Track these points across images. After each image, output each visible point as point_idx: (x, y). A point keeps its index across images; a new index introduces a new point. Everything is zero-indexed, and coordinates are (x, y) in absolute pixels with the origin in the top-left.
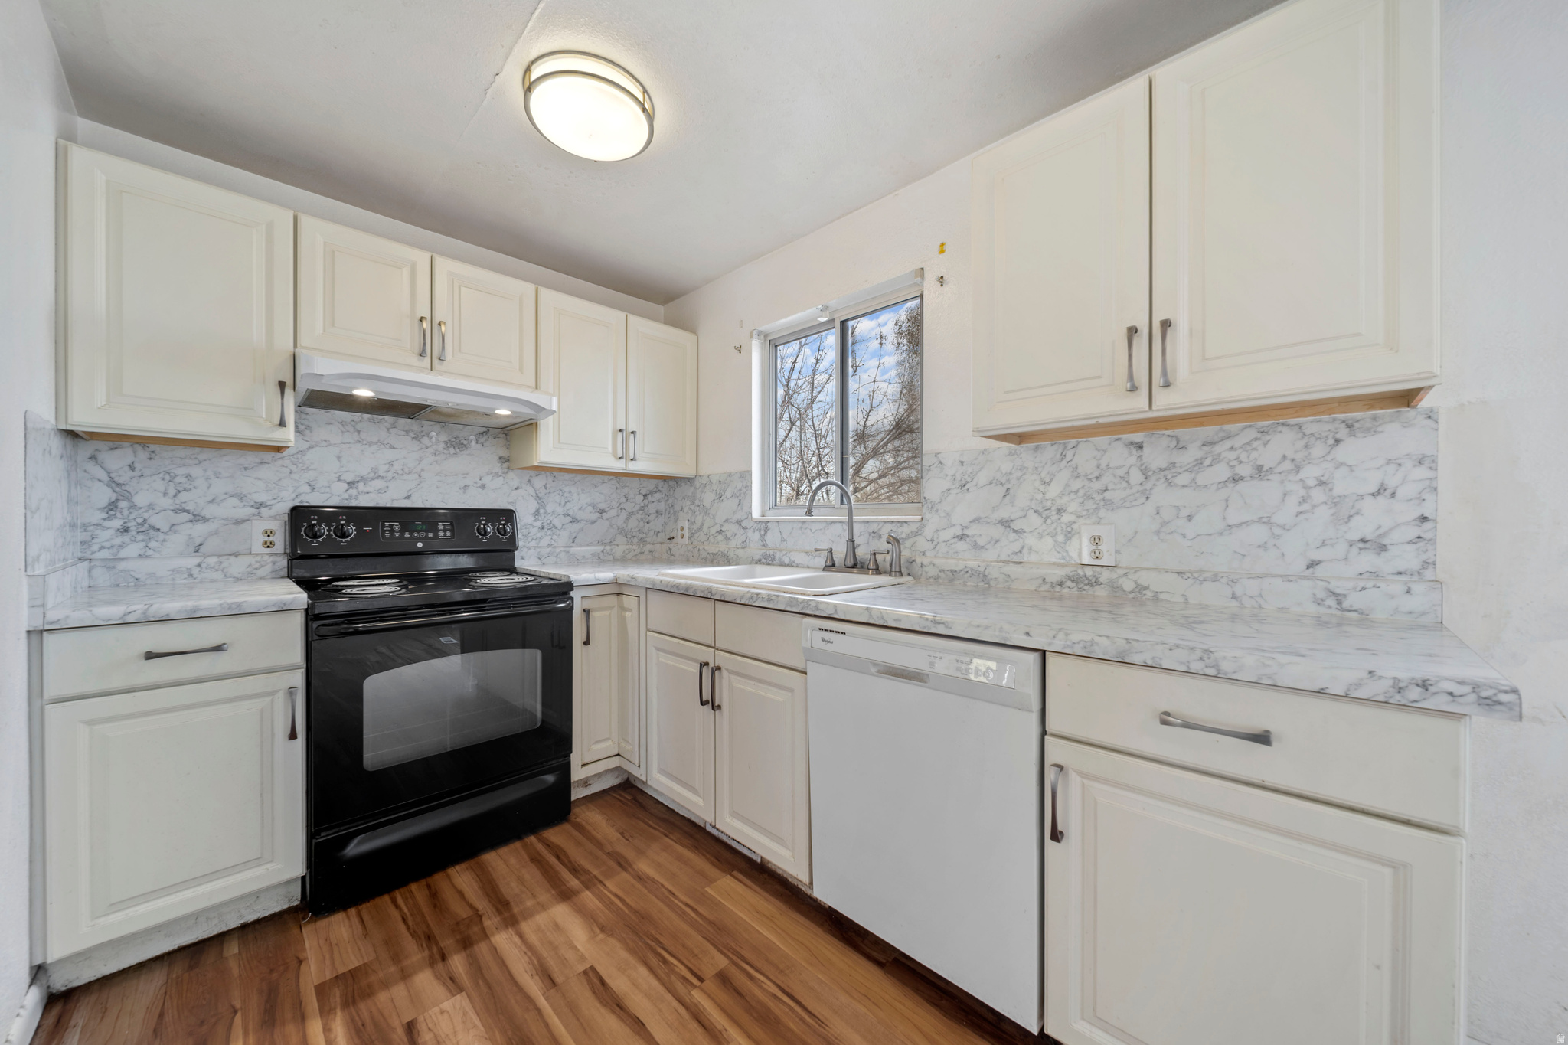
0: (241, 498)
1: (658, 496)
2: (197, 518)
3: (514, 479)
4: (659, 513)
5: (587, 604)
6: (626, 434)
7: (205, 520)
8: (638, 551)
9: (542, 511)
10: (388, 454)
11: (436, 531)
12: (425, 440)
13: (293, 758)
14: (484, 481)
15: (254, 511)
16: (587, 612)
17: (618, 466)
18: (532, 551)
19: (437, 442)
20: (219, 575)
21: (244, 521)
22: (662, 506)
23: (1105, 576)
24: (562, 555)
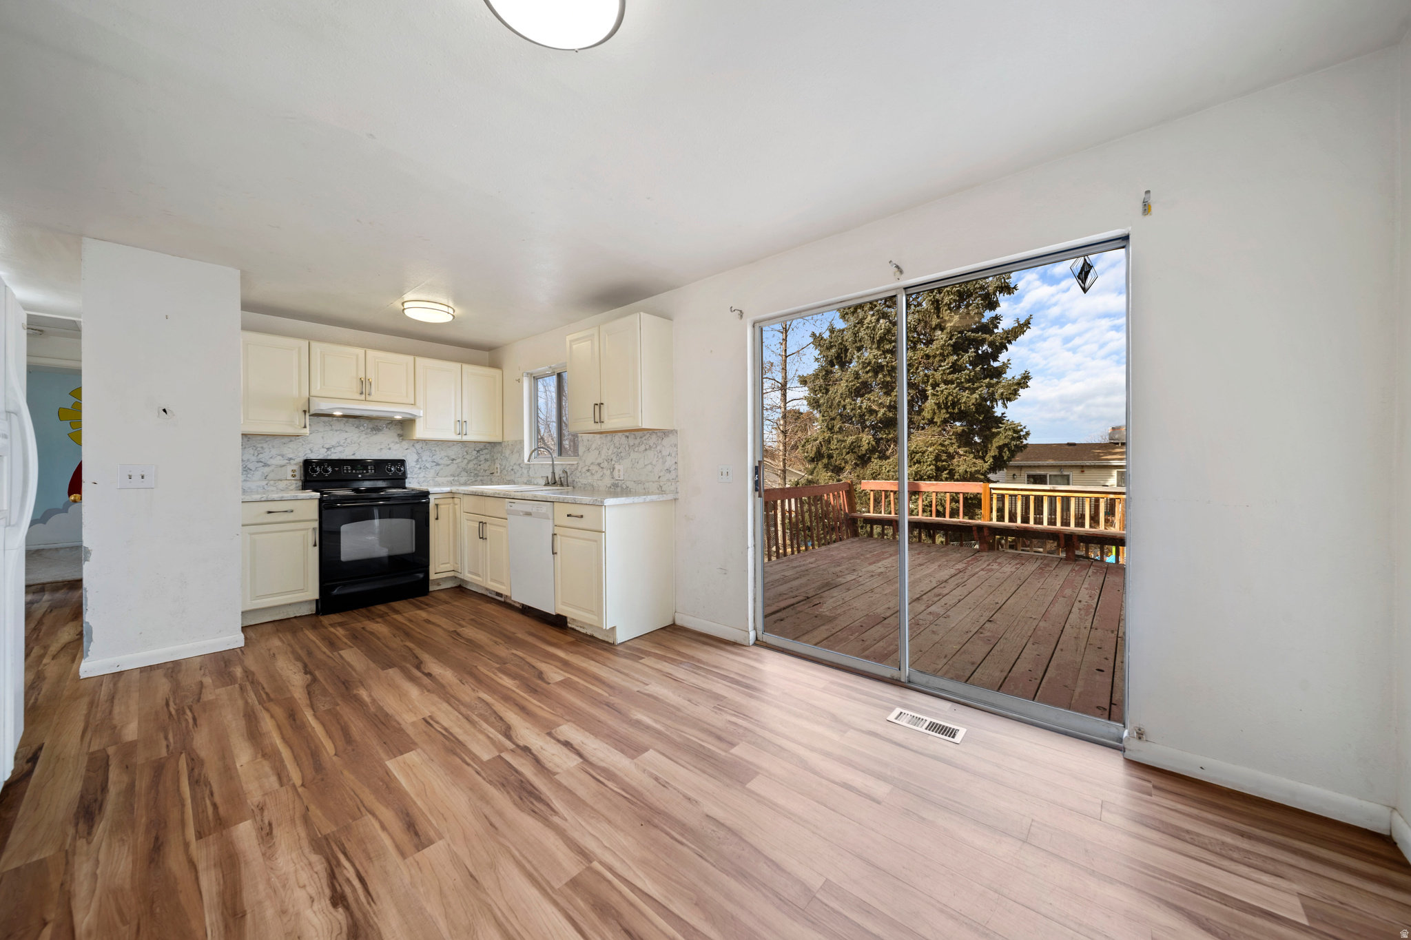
0: (283, 456)
1: (486, 451)
2: (266, 465)
3: (405, 444)
4: (486, 460)
5: (437, 502)
6: (462, 423)
7: (269, 466)
8: (474, 480)
9: (420, 460)
10: (345, 435)
11: (367, 470)
12: (362, 428)
13: (314, 553)
14: (390, 446)
15: (288, 461)
16: (437, 505)
17: (458, 438)
18: (415, 479)
19: (367, 428)
20: (274, 489)
21: (284, 466)
22: (488, 456)
23: (620, 483)
24: (431, 481)
